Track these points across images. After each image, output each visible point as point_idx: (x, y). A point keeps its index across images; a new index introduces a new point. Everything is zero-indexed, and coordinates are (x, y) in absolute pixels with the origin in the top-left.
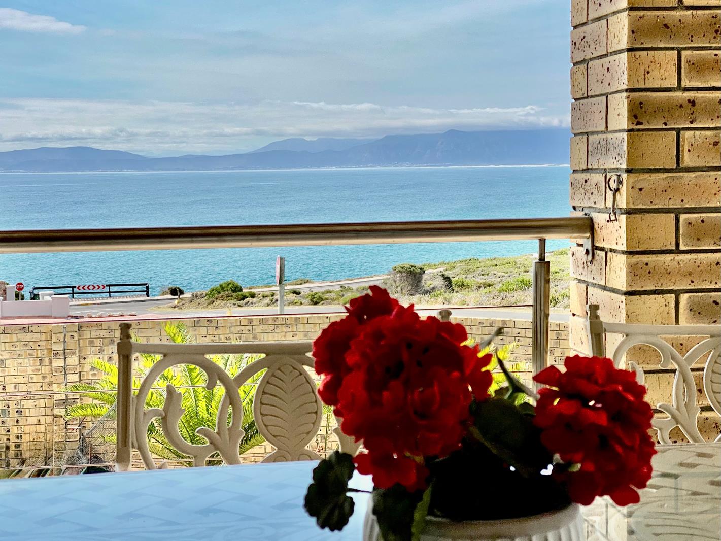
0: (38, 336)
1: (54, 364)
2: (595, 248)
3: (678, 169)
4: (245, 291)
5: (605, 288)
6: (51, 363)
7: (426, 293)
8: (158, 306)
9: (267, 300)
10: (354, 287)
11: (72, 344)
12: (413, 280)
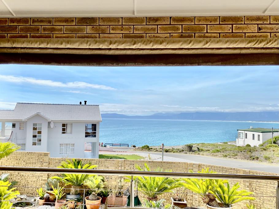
0: (116, 162)
4: (150, 147)
7: (193, 151)
8: (131, 150)
9: (155, 150)
10: (175, 148)
11: (123, 164)
12: (190, 148)
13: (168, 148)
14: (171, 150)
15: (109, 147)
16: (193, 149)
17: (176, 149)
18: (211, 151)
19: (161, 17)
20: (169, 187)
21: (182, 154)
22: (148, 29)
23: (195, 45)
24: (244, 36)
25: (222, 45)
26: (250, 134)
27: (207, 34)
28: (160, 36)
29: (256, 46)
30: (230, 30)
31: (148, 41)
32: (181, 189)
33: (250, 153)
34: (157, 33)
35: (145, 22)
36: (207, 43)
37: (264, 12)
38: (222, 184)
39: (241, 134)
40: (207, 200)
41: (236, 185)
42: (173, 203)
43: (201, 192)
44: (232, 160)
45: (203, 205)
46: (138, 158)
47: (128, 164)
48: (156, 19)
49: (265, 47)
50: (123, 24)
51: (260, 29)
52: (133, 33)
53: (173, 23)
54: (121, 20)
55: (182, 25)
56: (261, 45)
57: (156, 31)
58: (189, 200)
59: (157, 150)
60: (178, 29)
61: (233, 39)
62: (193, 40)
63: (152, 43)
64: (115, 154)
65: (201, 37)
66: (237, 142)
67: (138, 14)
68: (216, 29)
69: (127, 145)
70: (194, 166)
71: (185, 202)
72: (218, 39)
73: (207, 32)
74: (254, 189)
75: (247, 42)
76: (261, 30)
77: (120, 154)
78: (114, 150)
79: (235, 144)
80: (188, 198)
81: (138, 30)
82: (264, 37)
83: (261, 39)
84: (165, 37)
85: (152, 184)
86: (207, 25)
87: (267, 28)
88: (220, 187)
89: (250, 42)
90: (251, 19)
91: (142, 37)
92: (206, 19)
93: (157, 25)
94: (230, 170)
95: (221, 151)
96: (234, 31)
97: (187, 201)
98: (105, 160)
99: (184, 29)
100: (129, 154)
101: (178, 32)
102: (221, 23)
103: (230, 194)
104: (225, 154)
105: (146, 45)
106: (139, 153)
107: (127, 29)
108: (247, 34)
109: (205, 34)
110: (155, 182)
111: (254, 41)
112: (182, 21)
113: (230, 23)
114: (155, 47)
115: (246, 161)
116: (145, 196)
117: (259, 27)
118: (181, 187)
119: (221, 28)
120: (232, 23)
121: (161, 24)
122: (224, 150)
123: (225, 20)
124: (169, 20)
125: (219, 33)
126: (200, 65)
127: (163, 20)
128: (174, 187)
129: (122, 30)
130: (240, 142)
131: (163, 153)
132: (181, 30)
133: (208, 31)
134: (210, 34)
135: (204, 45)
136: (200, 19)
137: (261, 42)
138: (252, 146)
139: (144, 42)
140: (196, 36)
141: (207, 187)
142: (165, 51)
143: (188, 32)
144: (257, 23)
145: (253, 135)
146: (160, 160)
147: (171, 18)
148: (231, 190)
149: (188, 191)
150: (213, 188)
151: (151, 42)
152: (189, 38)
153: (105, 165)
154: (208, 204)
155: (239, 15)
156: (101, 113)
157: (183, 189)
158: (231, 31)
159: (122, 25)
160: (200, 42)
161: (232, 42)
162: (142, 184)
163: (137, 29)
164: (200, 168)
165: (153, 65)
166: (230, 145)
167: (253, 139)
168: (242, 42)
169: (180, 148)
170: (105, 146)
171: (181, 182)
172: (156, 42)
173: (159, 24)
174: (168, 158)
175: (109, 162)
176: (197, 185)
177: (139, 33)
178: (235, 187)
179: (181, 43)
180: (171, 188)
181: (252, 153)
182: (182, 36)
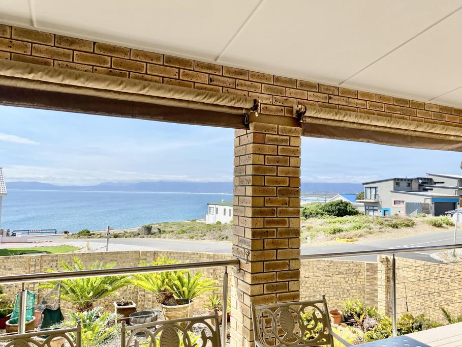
0: (25, 260)
1: (31, 269)
2: (240, 269)
3: (264, 250)
4: (91, 232)
5: (243, 281)
6: (29, 268)
7: (152, 234)
8: (60, 238)
9: (99, 236)
10: (128, 231)
11: (38, 262)
12: (148, 230)
13: (119, 232)
14: (121, 235)
15: (20, 236)
16: (153, 231)
17: (130, 232)
18: (175, 232)
19: (79, 40)
20: (110, 288)
21: (138, 239)
22: (58, 54)
23: (128, 88)
24: (193, 86)
25: (164, 93)
26: (221, 208)
27: (146, 76)
28: (76, 67)
29: (205, 101)
30: (176, 75)
31: (56, 71)
32: (129, 288)
33: (219, 232)
34: (73, 62)
35: (53, 42)
36: (144, 87)
37: (216, 60)
38: (181, 275)
39: (212, 209)
40: (162, 298)
41: (197, 274)
42: (116, 310)
43: (155, 288)
44: (200, 241)
45: (158, 306)
46: (70, 249)
47: (48, 262)
48: (72, 41)
49: (215, 103)
50: (13, 36)
51: (211, 80)
52: (31, 55)
53: (99, 52)
54: (9, 30)
55: (111, 57)
56: (211, 101)
57: (70, 59)
58: (139, 301)
59: (102, 235)
60: (105, 62)
61: (178, 87)
62: (125, 81)
63: (62, 76)
64: (31, 247)
65: (138, 79)
66: (207, 219)
67: (41, 28)
68: (158, 70)
69: (55, 231)
70: (148, 254)
71: (134, 305)
72: (159, 85)
73: (146, 73)
74: (218, 276)
75: (195, 95)
76: (213, 82)
77: (40, 246)
78: (28, 240)
79: (204, 222)
80: (139, 299)
81: (41, 52)
82: (215, 91)
83: (211, 92)
84: (85, 71)
85: (86, 286)
86: (147, 63)
87: (219, 80)
88: (179, 279)
89: (198, 95)
90: (200, 65)
91: (46, 63)
92: (145, 54)
93: (73, 50)
94: (193, 256)
95: (187, 231)
96: (181, 78)
97: (136, 303)
98: (6, 258)
99: (114, 62)
100: (54, 244)
101: (105, 66)
102: (165, 64)
103: (190, 286)
104: (191, 235)
105: (51, 76)
106: (72, 243)
107: (19, 47)
108: (196, 85)
109: (144, 75)
110: (90, 284)
111: (203, 94)
112: (111, 51)
113: (177, 66)
114: (67, 82)
115: (214, 242)
116: (75, 306)
117: (211, 78)
118: (129, 286)
119: (165, 71)
120: (179, 67)
121: (79, 49)
122: (192, 229)
123: (171, 61)
124: (92, 47)
125: (163, 77)
126: (135, 118)
127: (82, 44)
128: (119, 287)
129: (11, 47)
130: (210, 219)
131: (108, 239)
132: (110, 64)
133: (148, 72)
134: (150, 77)
135: (140, 90)
136: (139, 53)
137: (210, 97)
138: (223, 223)
139: (49, 71)
140: (131, 75)
141: (163, 282)
142: (84, 90)
143: (120, 68)
144: (209, 72)
145: (225, 209)
146: (104, 250)
147: (95, 43)
148: (192, 281)
149: (139, 289)
150: (170, 280)
151: (60, 74)
152: (119, 78)
153: (5, 267)
154: (163, 303)
155: (187, 58)
156: (5, 181)
157: (132, 288)
158: (177, 77)
159: (11, 39)
160: (135, 85)
161: (177, 91)
162: (69, 289)
163: (38, 50)
164: (156, 257)
165: (64, 110)
166: (199, 223)
167: (225, 214)
168: (189, 93)
169: (135, 230)
170: (14, 235)
171: (129, 278)
172: (69, 76)
173: (77, 49)
174: (116, 246)
175: (13, 260)
176: (151, 280)
177: (42, 56)
178: (196, 277)
179: (108, 83)
180: (113, 290)
181: (221, 231)
182: (110, 73)
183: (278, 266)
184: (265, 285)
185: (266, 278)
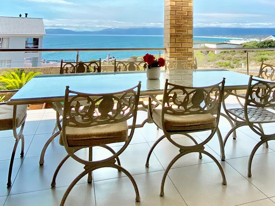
2: (166, 52)
3: (176, 43)
15: (52, 63)
98: (51, 68)
183: (183, 50)
184: (176, 58)
185: (177, 55)
